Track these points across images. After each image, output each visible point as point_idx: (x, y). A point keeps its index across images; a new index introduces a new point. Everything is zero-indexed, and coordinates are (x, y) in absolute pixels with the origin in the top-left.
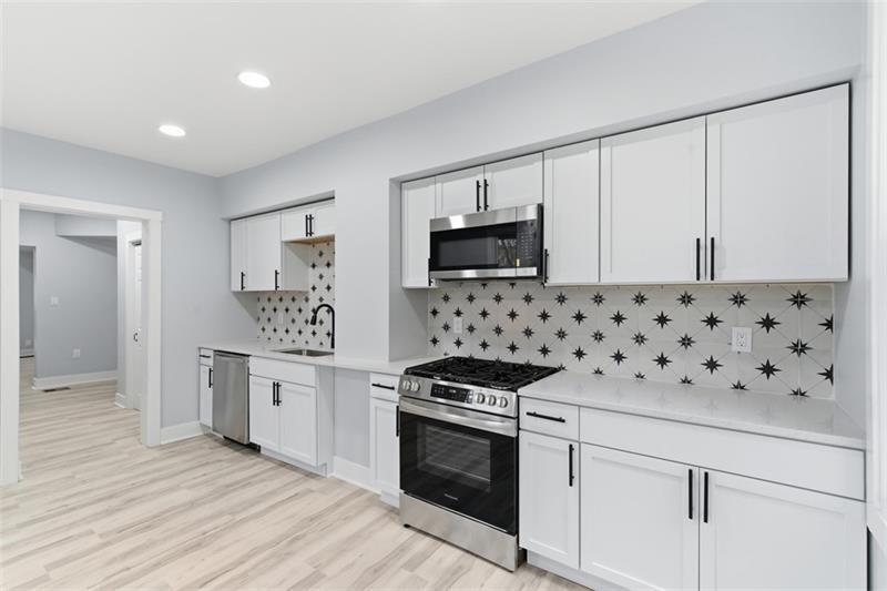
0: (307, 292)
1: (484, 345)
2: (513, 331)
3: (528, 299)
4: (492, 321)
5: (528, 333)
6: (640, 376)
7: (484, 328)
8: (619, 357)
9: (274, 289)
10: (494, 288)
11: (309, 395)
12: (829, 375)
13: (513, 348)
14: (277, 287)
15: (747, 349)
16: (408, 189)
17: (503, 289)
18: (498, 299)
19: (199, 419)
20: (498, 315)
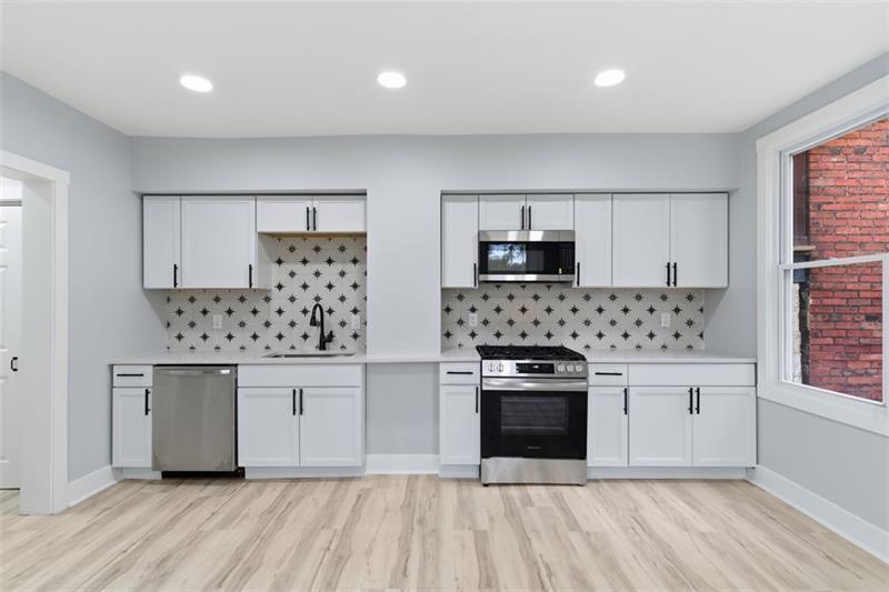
0: (270, 291)
1: (498, 335)
2: (523, 322)
3: (536, 298)
4: (505, 315)
5: (536, 323)
6: (613, 347)
7: (498, 322)
8: (600, 335)
9: (248, 287)
10: (508, 290)
11: (352, 396)
12: (701, 336)
13: (524, 335)
14: (251, 285)
15: (668, 325)
16: (449, 201)
17: (516, 291)
18: (511, 297)
19: (111, 463)
20: (511, 310)
